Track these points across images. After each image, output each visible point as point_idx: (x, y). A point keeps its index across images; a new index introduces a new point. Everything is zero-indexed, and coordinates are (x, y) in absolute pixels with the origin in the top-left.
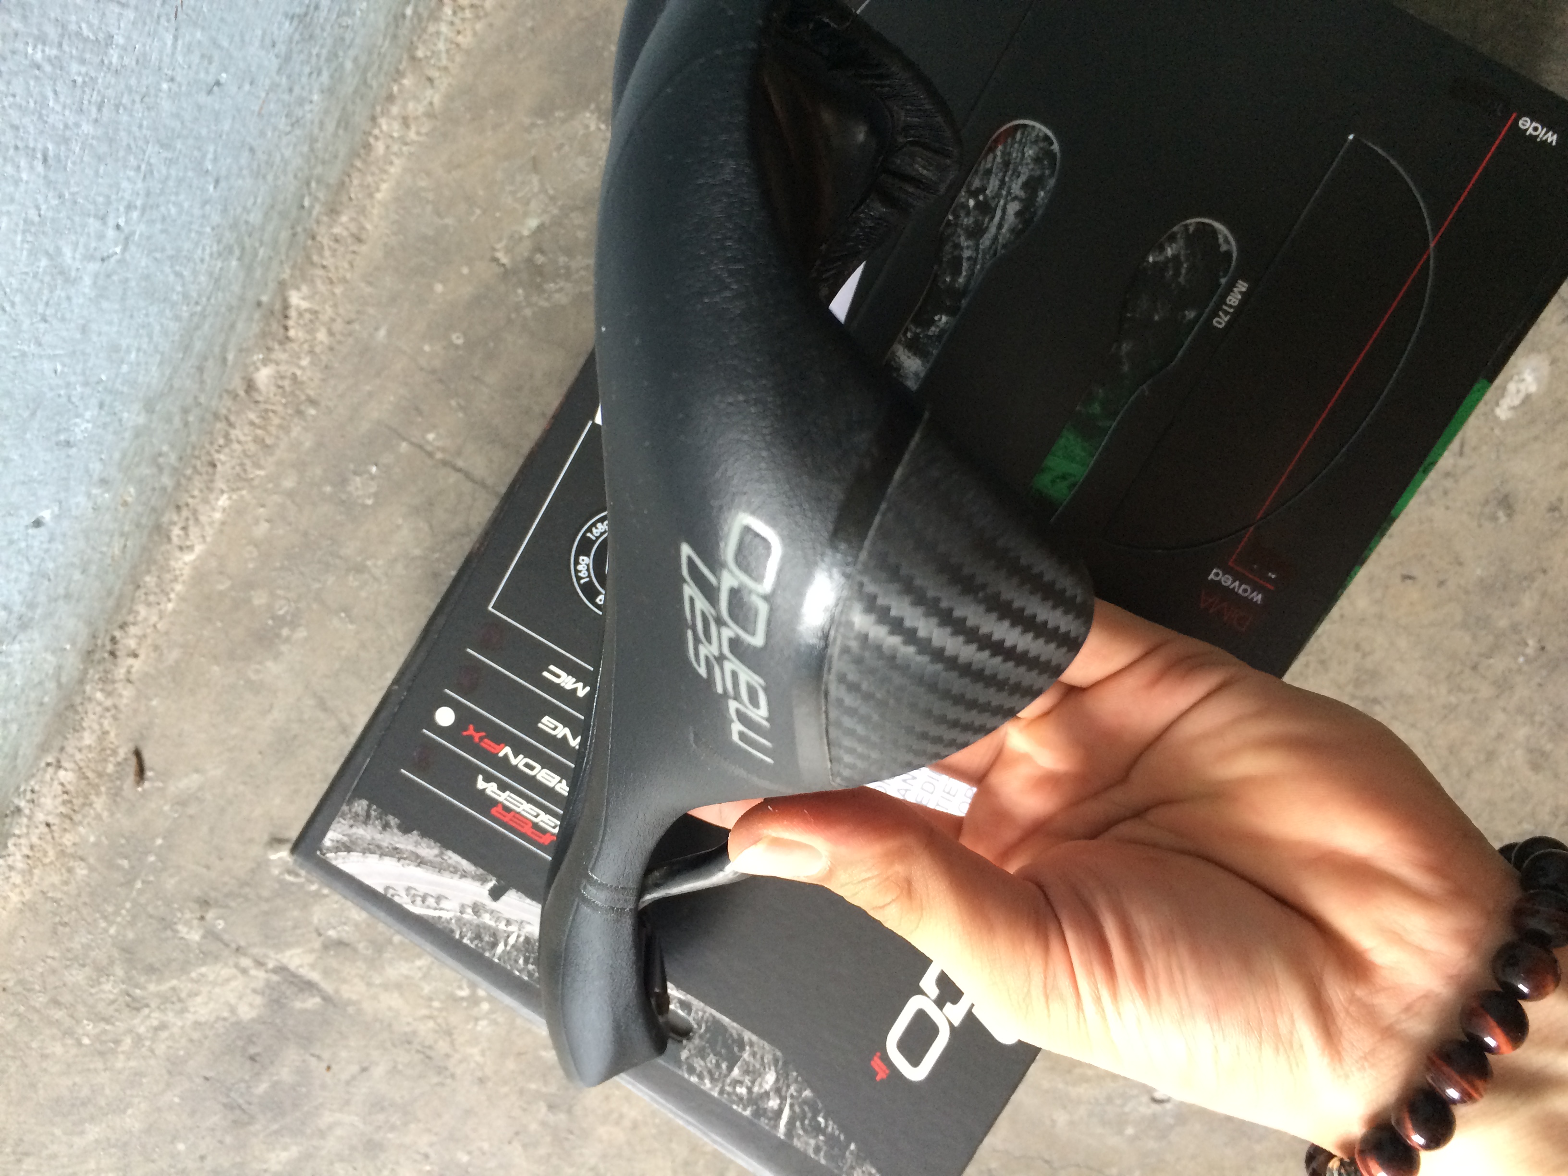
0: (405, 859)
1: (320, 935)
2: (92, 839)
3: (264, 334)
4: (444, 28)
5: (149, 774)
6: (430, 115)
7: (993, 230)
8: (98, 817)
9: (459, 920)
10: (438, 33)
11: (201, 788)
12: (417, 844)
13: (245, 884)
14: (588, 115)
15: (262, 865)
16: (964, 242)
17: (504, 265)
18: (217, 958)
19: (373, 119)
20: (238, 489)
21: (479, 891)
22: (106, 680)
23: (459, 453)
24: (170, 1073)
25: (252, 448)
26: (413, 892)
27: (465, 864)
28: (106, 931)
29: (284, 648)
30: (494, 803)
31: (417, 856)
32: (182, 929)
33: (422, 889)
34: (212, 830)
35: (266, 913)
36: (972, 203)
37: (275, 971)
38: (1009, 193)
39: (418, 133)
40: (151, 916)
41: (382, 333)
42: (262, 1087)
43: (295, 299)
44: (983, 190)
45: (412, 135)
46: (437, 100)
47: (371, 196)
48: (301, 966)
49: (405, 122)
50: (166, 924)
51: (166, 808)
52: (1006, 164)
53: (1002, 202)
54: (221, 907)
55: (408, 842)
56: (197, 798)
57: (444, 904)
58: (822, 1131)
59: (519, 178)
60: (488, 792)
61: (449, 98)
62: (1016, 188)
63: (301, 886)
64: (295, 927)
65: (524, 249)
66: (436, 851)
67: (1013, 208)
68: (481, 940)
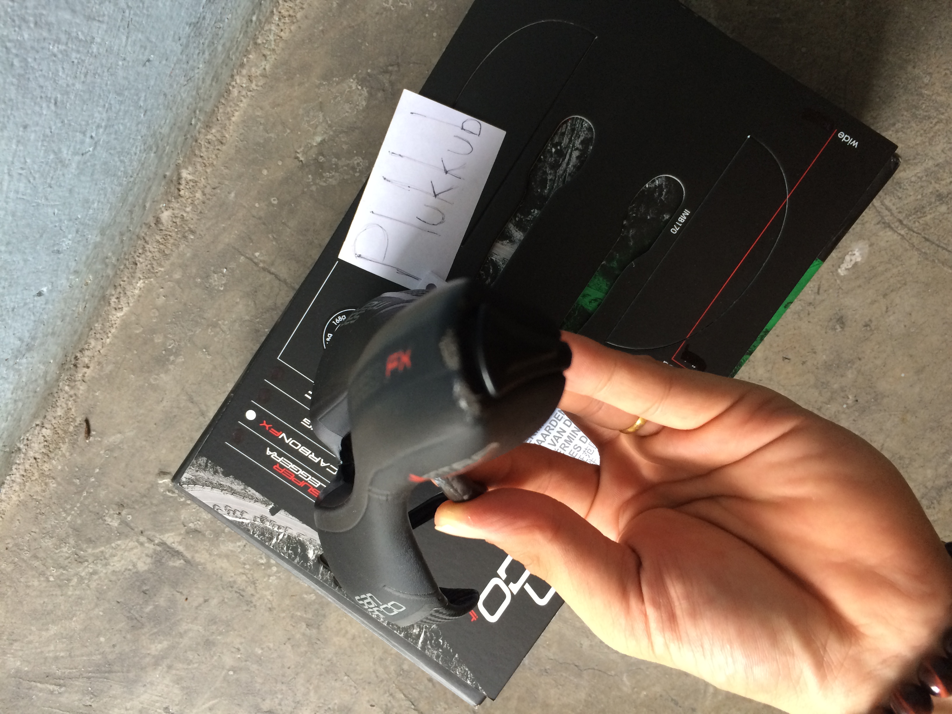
0: (225, 490)
1: (185, 526)
2: (60, 467)
3: (166, 193)
4: (273, 28)
5: (93, 433)
6: (264, 76)
7: (564, 165)
8: (64, 455)
9: (252, 524)
10: (270, 30)
11: (121, 442)
12: (232, 483)
13: (145, 496)
14: (352, 80)
15: (154, 486)
16: (548, 171)
17: (301, 161)
18: (127, 536)
19: (232, 76)
20: (149, 278)
21: (264, 510)
22: (71, 380)
23: (272, 264)
24: (98, 598)
25: (157, 255)
26: (228, 508)
27: (257, 495)
28: (65, 518)
29: (171, 367)
30: (275, 463)
31: (232, 489)
32: (108, 520)
33: (234, 507)
34: (127, 465)
35: (155, 513)
36: (554, 150)
37: (158, 545)
38: (573, 146)
39: (257, 86)
40: (91, 512)
41: (233, 195)
42: (149, 608)
43: (185, 174)
44: (560, 143)
45: (253, 86)
46: (267, 67)
47: (229, 119)
48: (174, 543)
49: (250, 78)
50: (100, 516)
51: (102, 452)
52: (573, 130)
53: (570, 150)
54: (130, 508)
55: (227, 482)
56: (120, 448)
57: (245, 515)
58: (441, 647)
59: (311, 113)
60: (272, 456)
61: (275, 66)
62: (577, 144)
63: (175, 499)
64: (171, 521)
65: (313, 153)
66: (242, 487)
67: (576, 154)
68: (264, 536)
